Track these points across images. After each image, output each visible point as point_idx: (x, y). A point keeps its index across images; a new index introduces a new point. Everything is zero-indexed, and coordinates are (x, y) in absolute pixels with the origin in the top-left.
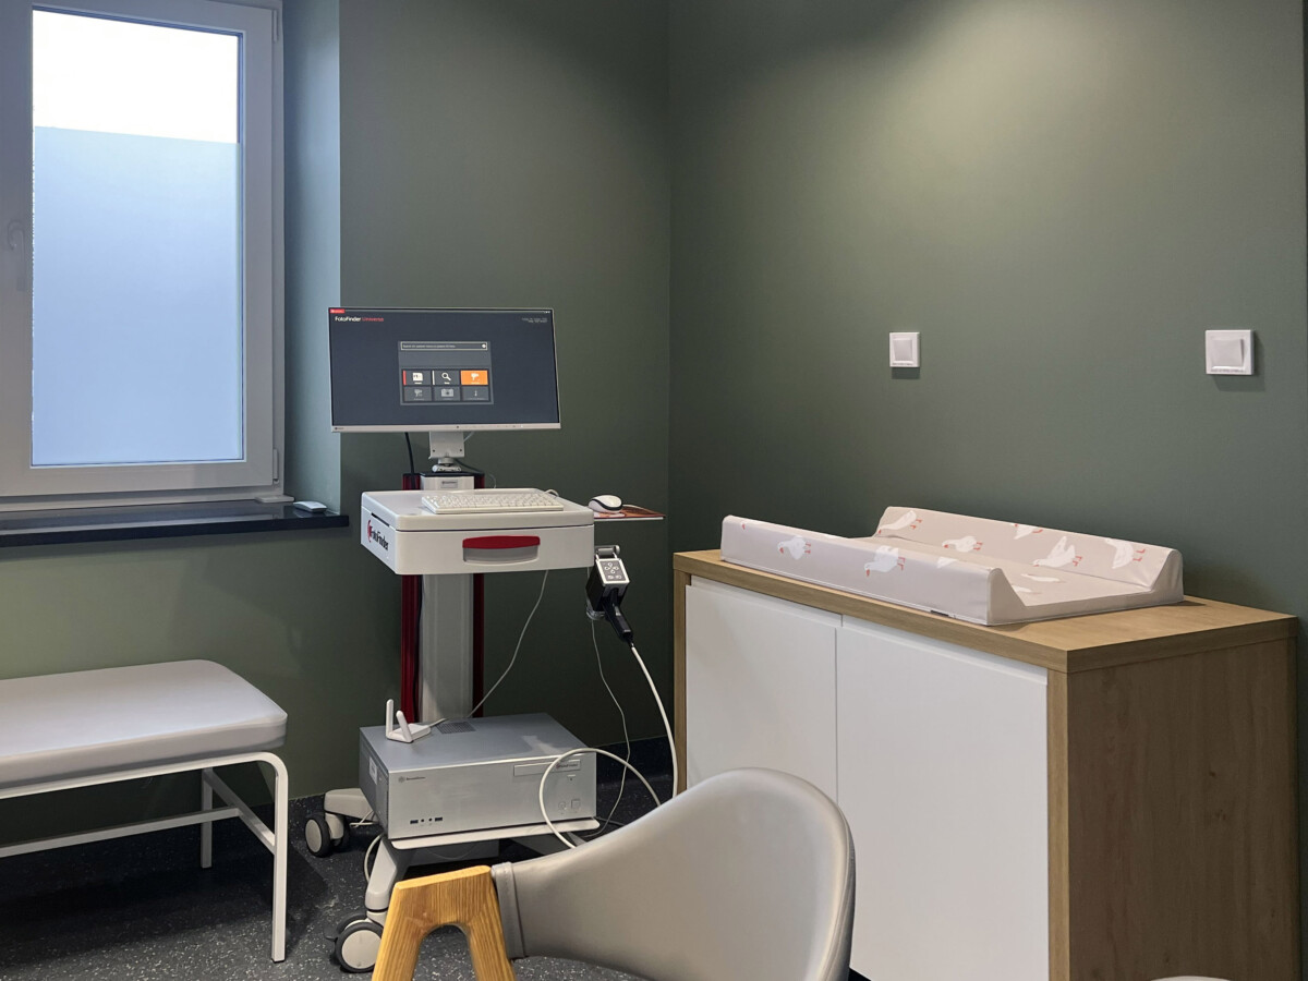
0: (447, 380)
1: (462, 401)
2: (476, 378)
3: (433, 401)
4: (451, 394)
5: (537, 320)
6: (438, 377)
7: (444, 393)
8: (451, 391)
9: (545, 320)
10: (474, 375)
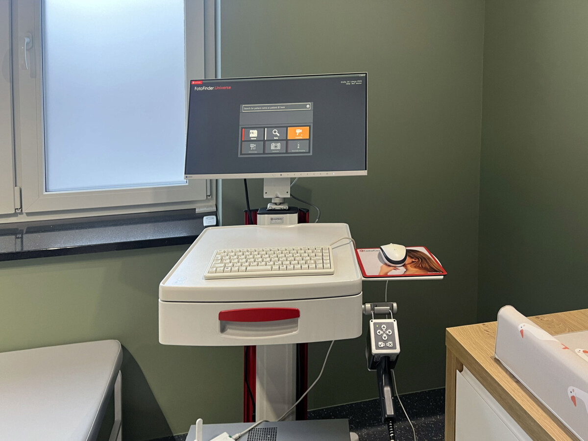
0: (276, 136)
1: (287, 152)
2: (299, 133)
3: (264, 153)
4: (279, 148)
5: (353, 82)
6: (270, 133)
7: (273, 146)
8: (279, 145)
9: (360, 82)
10: (299, 131)
